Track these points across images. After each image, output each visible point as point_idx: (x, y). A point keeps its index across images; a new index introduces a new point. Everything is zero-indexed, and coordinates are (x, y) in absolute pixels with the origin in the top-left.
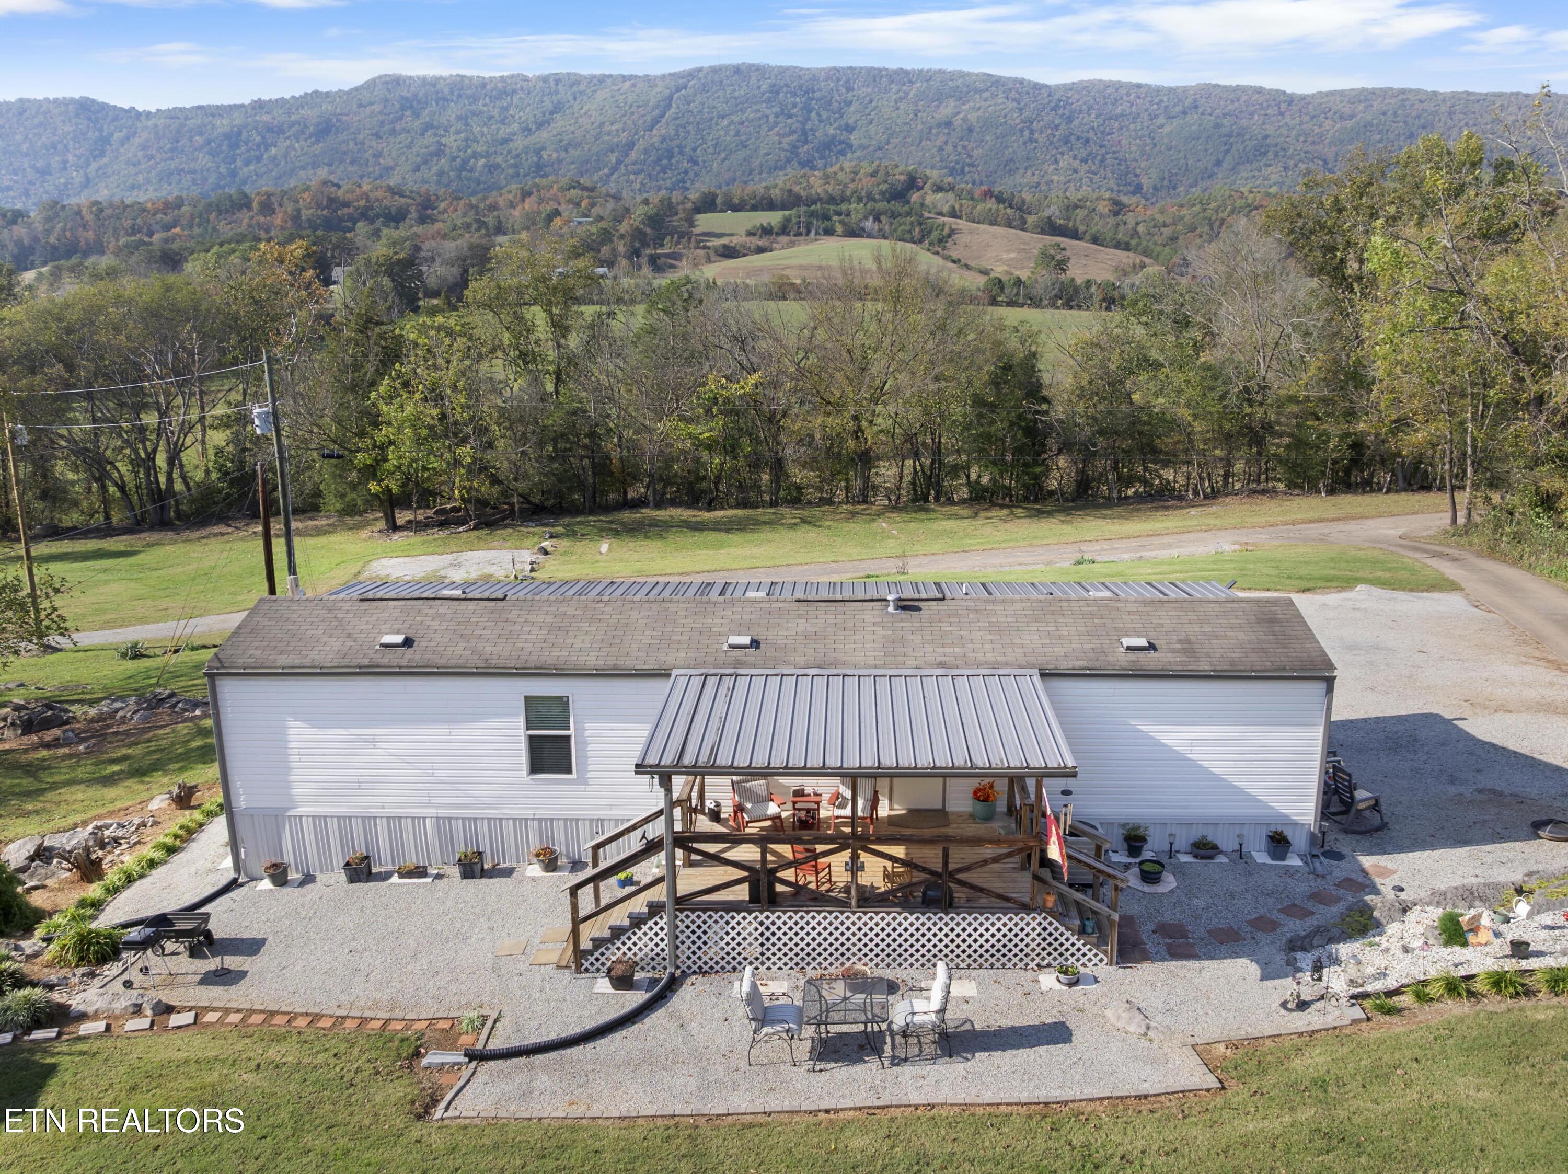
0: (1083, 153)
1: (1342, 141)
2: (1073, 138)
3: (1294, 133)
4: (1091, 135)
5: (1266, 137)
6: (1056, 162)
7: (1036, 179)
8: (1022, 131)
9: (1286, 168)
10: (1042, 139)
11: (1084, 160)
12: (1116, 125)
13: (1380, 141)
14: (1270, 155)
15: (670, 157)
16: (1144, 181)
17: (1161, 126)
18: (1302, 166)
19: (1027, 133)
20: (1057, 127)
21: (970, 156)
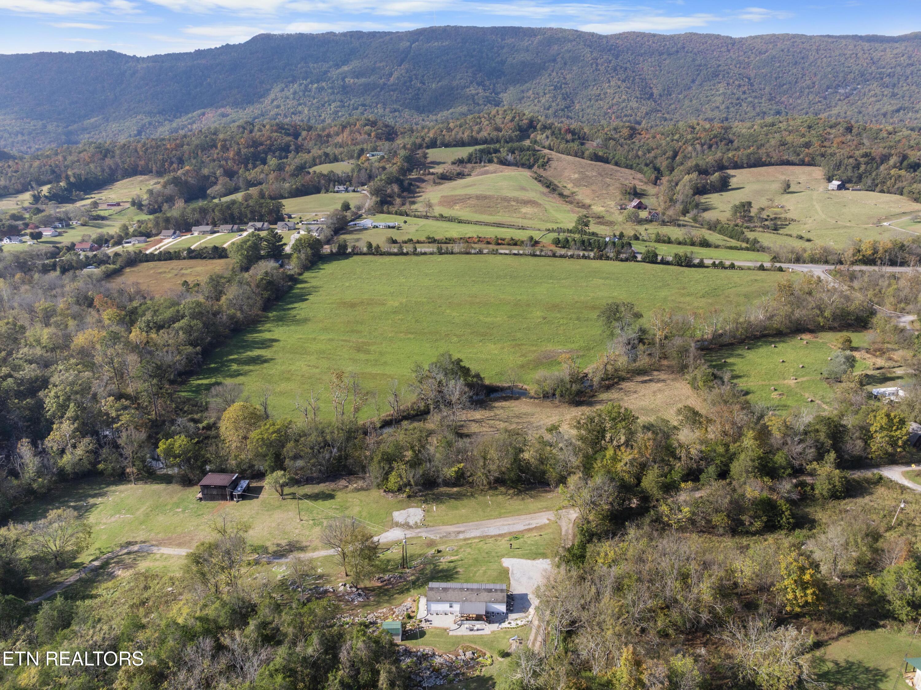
0: (624, 76)
1: (759, 67)
2: (618, 68)
3: (734, 62)
4: (628, 65)
5: (720, 66)
6: (609, 82)
7: (598, 92)
8: (592, 64)
9: (728, 84)
10: (602, 68)
11: (624, 81)
12: (641, 59)
13: (779, 67)
14: (721, 77)
15: (411, 81)
16: (655, 91)
17: (665, 60)
18: (737, 83)
19: (594, 65)
20: (610, 62)
21: (565, 78)
